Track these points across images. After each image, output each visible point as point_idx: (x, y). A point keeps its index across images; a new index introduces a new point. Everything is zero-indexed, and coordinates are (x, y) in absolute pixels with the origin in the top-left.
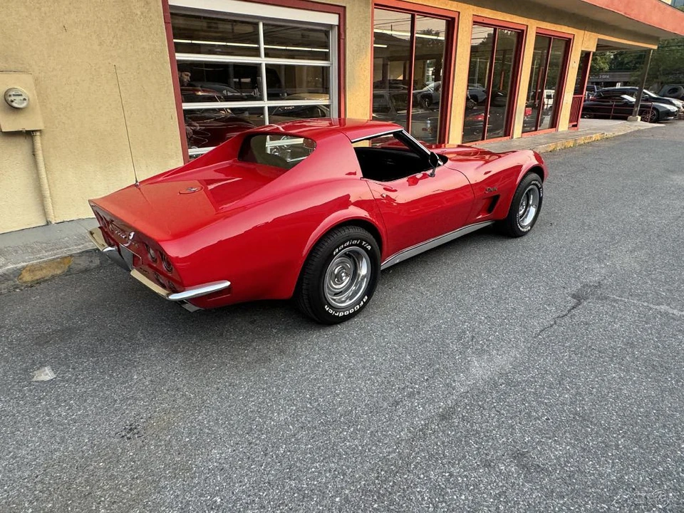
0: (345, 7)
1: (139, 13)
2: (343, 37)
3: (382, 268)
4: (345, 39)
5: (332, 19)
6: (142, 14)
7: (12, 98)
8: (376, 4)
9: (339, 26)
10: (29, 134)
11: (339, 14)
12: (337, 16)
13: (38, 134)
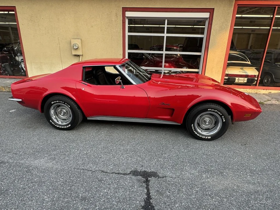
0: (214, 9)
1: (114, 20)
2: (210, 23)
3: (88, 119)
4: (212, 24)
5: (206, 15)
6: (115, 20)
7: (74, 46)
8: (238, 5)
9: (209, 18)
10: (79, 56)
11: (210, 12)
12: (209, 13)
13: (81, 56)
